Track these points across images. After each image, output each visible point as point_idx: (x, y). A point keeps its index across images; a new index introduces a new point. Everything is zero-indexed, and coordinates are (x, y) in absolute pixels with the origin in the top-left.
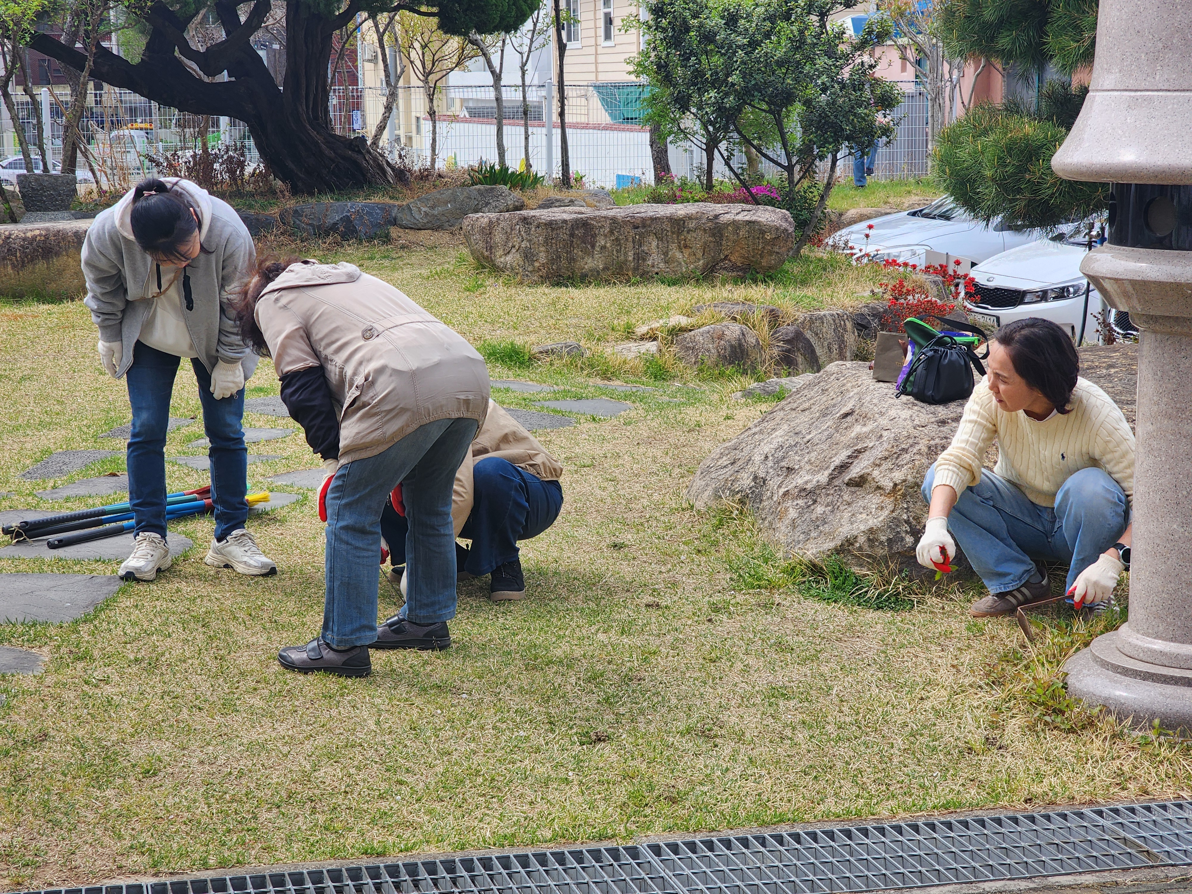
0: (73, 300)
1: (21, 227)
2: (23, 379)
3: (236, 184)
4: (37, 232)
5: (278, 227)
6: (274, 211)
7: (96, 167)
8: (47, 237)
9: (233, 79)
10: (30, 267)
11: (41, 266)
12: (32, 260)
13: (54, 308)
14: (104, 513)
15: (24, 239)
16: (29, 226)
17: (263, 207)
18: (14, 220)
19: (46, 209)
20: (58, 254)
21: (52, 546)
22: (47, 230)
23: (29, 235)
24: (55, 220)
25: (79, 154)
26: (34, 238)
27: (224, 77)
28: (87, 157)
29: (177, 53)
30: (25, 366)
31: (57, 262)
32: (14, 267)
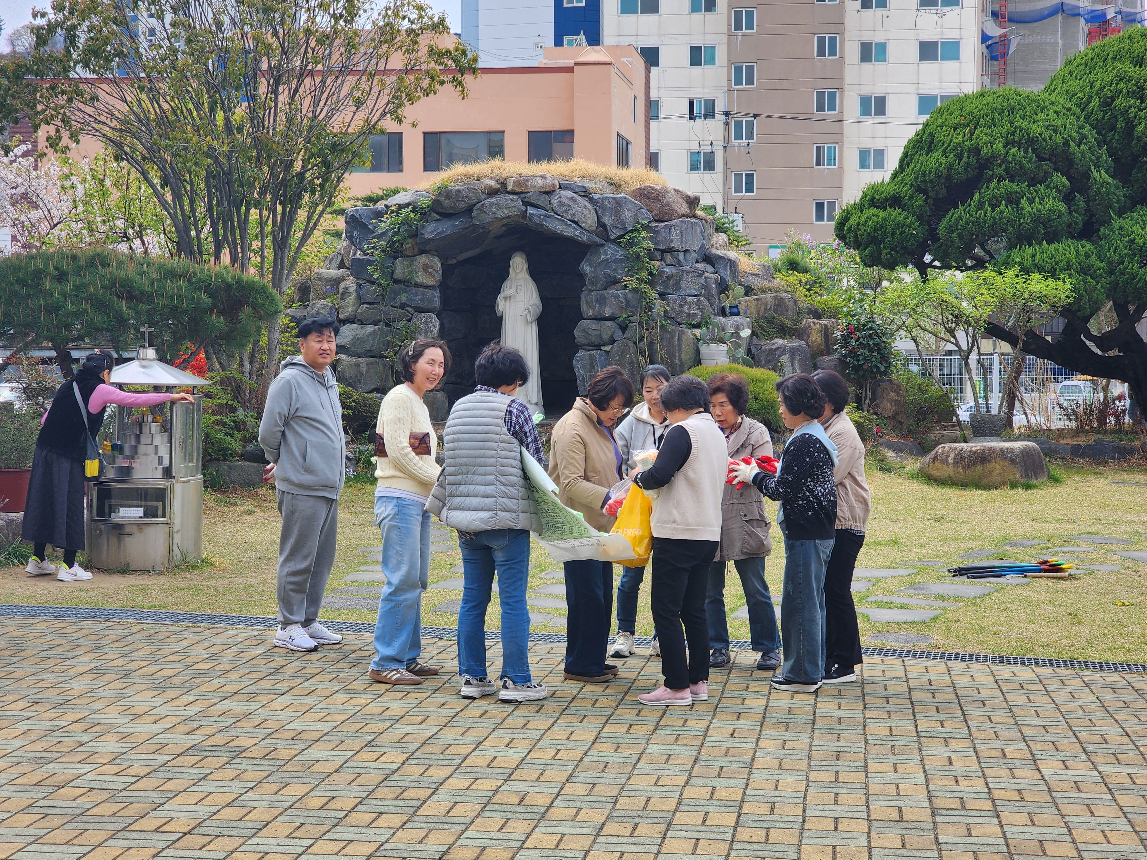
0: (996, 489)
1: (969, 444)
2: (963, 522)
3: (1119, 425)
4: (978, 448)
5: (1139, 454)
6: (1137, 443)
7: (1028, 411)
8: (984, 451)
9: (1121, 354)
10: (973, 468)
11: (979, 468)
12: (974, 464)
13: (985, 493)
14: (994, 567)
15: (970, 452)
16: (974, 444)
17: (1131, 440)
18: (965, 441)
19: (986, 436)
20: (989, 461)
21: (968, 578)
22: (985, 446)
23: (973, 449)
24: (991, 441)
25: (1017, 402)
26: (976, 451)
27: (1114, 353)
28: (1022, 404)
29: (1082, 337)
30: (964, 517)
31: (989, 466)
32: (963, 468)
